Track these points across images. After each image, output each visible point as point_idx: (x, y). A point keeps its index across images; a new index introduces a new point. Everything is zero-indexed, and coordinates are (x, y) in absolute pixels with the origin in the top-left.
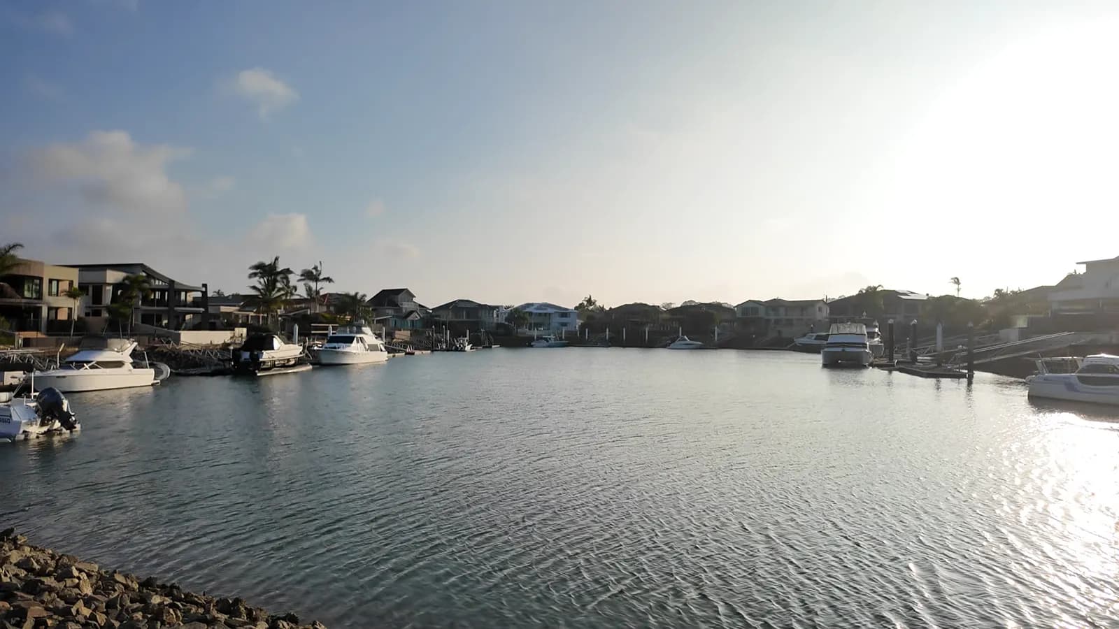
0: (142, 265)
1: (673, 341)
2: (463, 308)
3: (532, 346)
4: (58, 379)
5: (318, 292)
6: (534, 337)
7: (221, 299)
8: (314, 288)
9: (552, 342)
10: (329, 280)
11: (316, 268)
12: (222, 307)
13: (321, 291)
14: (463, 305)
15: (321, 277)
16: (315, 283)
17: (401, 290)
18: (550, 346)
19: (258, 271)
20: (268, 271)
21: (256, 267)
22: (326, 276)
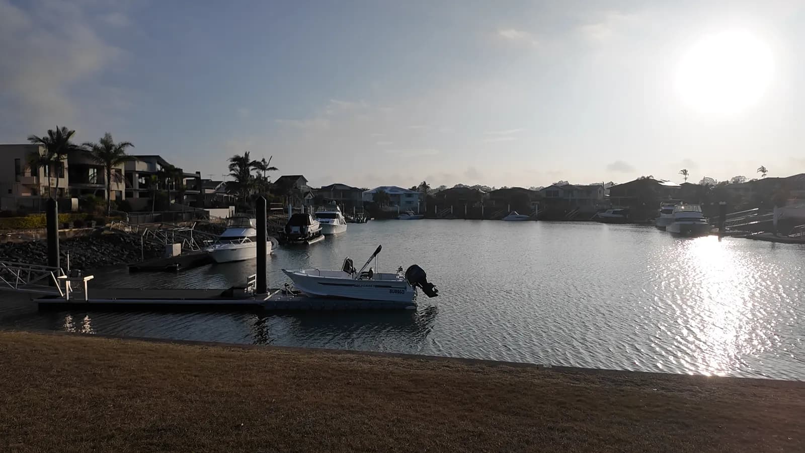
0: (158, 157)
1: (507, 214)
2: (341, 190)
3: (398, 219)
4: (232, 251)
5: (266, 179)
6: (397, 212)
7: (211, 184)
8: (263, 176)
9: (412, 215)
10: (274, 169)
11: (263, 160)
12: (206, 190)
13: (268, 178)
14: (338, 188)
15: (268, 167)
16: (264, 171)
17: (299, 176)
18: (411, 219)
19: (236, 162)
20: (241, 162)
21: (234, 160)
22: (272, 167)
